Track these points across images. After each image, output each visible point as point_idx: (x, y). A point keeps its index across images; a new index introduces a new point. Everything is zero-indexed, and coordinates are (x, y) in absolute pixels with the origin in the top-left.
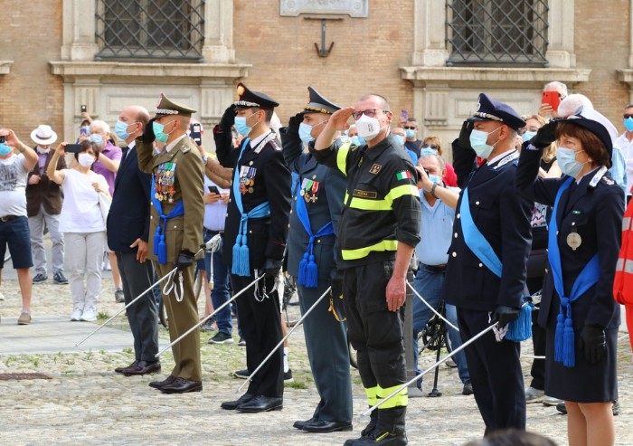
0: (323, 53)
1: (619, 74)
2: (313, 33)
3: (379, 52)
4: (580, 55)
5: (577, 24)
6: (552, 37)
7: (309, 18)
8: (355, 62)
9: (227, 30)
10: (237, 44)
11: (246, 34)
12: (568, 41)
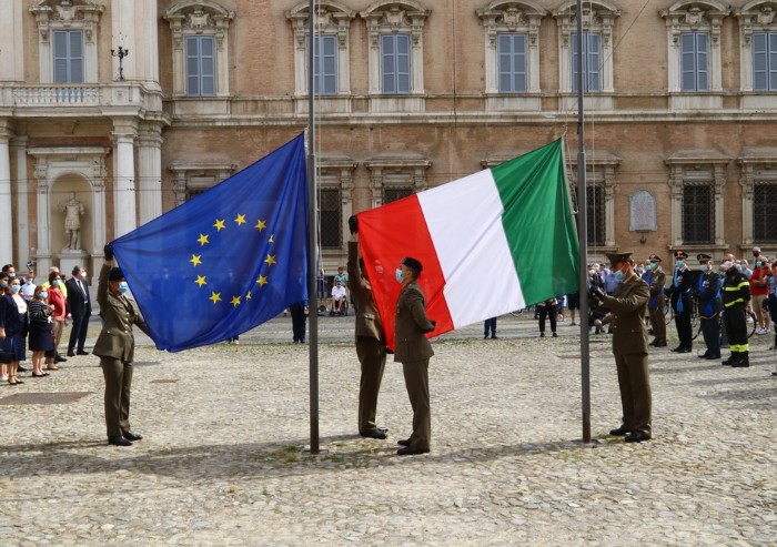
0: (643, 242)
1: (739, 246)
2: (639, 236)
3: (661, 241)
4: (726, 240)
5: (725, 230)
6: (717, 235)
7: (638, 231)
8: (653, 245)
9: (613, 236)
10: (616, 240)
11: (618, 237)
12: (722, 235)
